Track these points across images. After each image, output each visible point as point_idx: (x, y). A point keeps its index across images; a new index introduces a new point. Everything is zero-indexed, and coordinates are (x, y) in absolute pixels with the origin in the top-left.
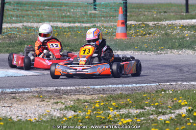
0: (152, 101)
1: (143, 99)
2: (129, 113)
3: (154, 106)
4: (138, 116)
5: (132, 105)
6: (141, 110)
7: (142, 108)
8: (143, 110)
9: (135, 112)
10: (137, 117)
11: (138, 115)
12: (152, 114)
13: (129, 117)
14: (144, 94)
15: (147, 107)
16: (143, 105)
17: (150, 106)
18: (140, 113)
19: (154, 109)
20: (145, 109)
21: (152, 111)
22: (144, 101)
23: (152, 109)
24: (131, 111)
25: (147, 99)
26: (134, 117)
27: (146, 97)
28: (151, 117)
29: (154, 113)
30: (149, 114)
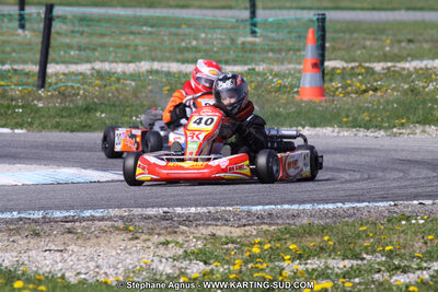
0: (379, 241)
1: (359, 236)
2: (327, 267)
3: (383, 253)
4: (346, 275)
5: (334, 250)
6: (355, 262)
7: (357, 257)
8: (359, 262)
9: (341, 266)
10: (344, 277)
11: (348, 272)
12: (379, 271)
13: (328, 277)
14: (362, 225)
15: (367, 254)
16: (357, 249)
17: (373, 252)
18: (351, 268)
19: (384, 259)
20: (363, 259)
21: (379, 263)
22: (361, 241)
23: (378, 260)
24: (332, 263)
25: (367, 236)
26: (337, 276)
27: (365, 231)
28: (377, 276)
29: (383, 268)
30: (371, 270)
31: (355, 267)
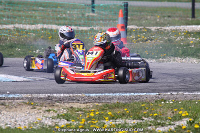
0: (151, 111)
1: (141, 109)
2: (126, 123)
3: (152, 117)
5: (129, 115)
6: (139, 121)
7: (140, 118)
8: (141, 121)
9: (132, 123)
10: (134, 128)
11: (136, 126)
12: (150, 125)
14: (143, 104)
15: (145, 117)
16: (140, 115)
17: (148, 116)
18: (137, 124)
19: (153, 120)
20: (143, 120)
21: (150, 122)
22: (142, 111)
23: (150, 120)
24: (128, 121)
25: (145, 109)
26: (130, 127)
27: (144, 106)
28: (149, 128)
29: (152, 124)
30: (147, 125)
31: (139, 123)
